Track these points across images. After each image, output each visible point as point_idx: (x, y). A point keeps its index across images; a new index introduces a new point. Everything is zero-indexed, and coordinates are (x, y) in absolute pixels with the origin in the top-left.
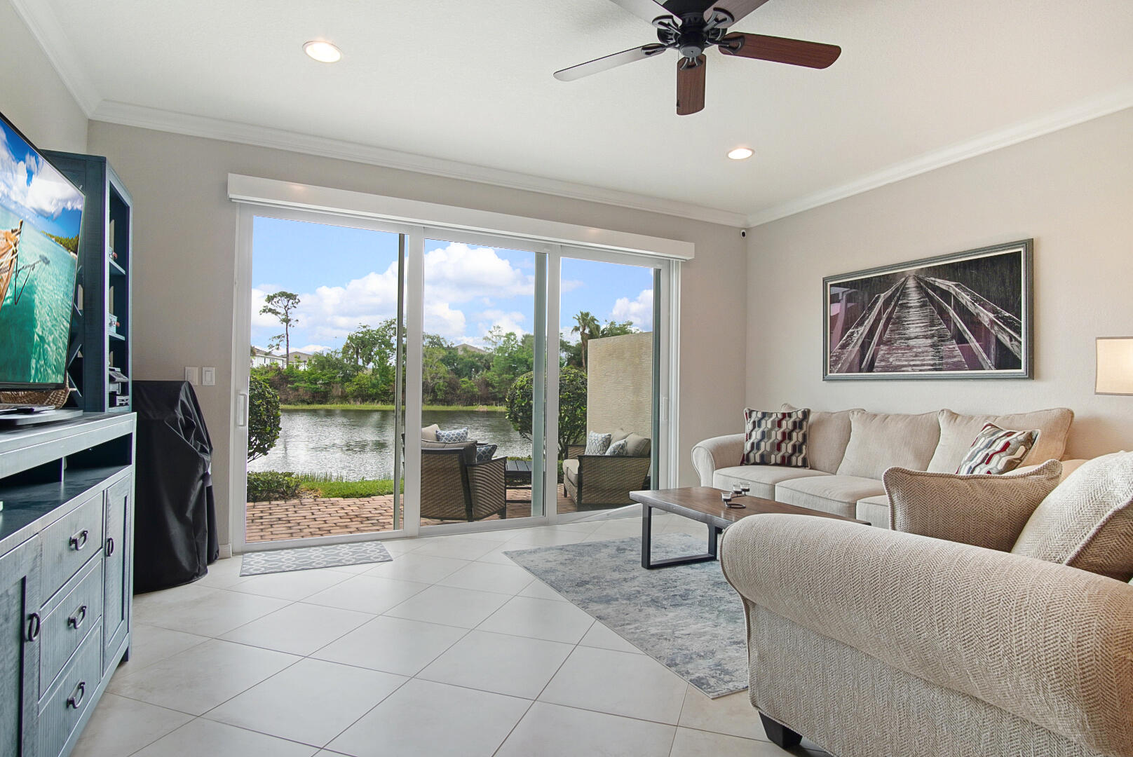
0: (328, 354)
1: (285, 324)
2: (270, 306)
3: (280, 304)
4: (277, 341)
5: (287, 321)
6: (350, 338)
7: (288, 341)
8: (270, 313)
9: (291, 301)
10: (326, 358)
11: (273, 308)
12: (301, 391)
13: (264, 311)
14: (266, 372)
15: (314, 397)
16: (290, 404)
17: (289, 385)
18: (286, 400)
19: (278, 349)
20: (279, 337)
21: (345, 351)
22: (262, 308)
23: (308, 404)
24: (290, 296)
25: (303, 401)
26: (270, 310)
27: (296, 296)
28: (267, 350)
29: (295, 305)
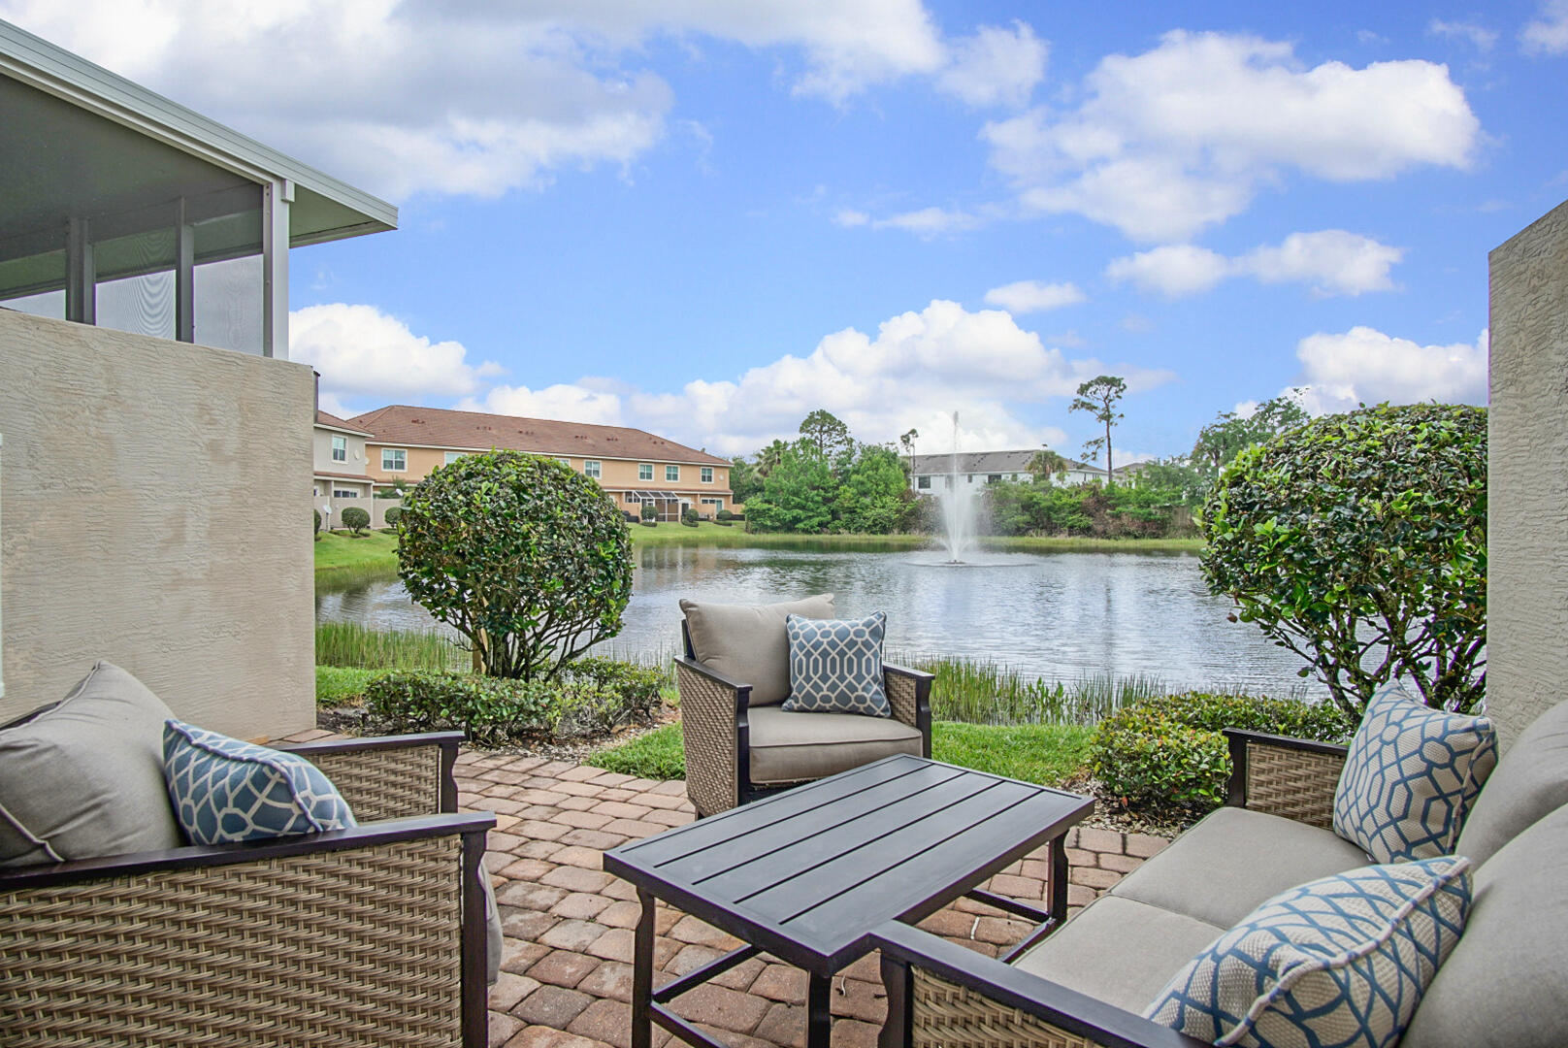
0: (1166, 463)
1: (1104, 422)
2: (1083, 399)
3: (1098, 395)
4: (1093, 448)
5: (1107, 417)
6: (1205, 436)
7: (1109, 447)
8: (1083, 409)
9: (1114, 389)
10: (1163, 468)
11: (1086, 400)
12: (1125, 520)
13: (1075, 406)
14: (1077, 493)
15: (1145, 528)
16: (1109, 538)
17: (1108, 511)
18: (1104, 532)
19: (1094, 459)
20: (1096, 442)
21: (1195, 458)
22: (1072, 403)
23: (1136, 537)
24: (1112, 382)
25: (1128, 534)
26: (1083, 404)
27: (1120, 380)
28: (1080, 461)
29: (1120, 394)
